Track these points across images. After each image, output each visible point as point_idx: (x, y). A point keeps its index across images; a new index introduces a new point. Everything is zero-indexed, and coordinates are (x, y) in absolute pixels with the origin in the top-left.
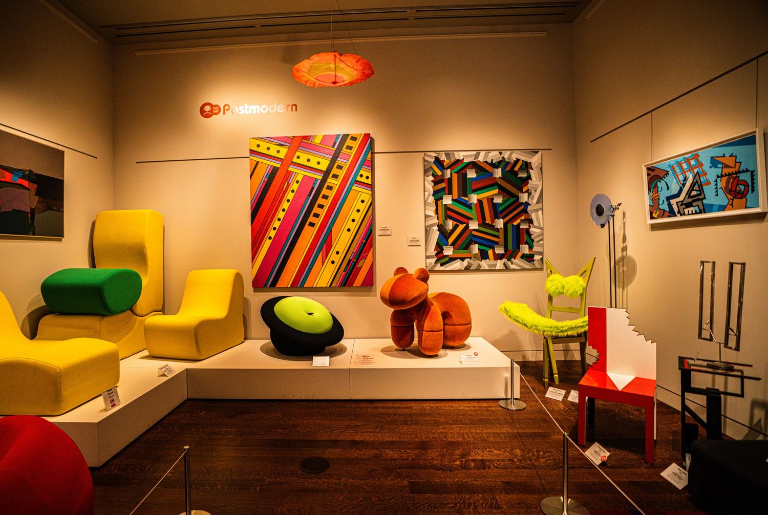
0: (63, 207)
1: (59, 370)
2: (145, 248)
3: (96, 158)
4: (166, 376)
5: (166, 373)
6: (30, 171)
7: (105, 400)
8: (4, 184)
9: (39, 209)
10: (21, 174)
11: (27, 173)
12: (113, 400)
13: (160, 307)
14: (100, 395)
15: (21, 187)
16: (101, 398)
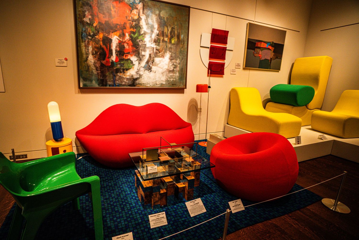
0: (282, 57)
1: (280, 123)
2: (319, 76)
3: (299, 32)
4: (323, 140)
5: (323, 138)
6: (273, 42)
7: (296, 140)
8: (263, 49)
9: (273, 58)
10: (269, 44)
11: (271, 43)
12: (299, 141)
13: (320, 107)
14: (294, 138)
15: (269, 49)
16: (294, 139)
